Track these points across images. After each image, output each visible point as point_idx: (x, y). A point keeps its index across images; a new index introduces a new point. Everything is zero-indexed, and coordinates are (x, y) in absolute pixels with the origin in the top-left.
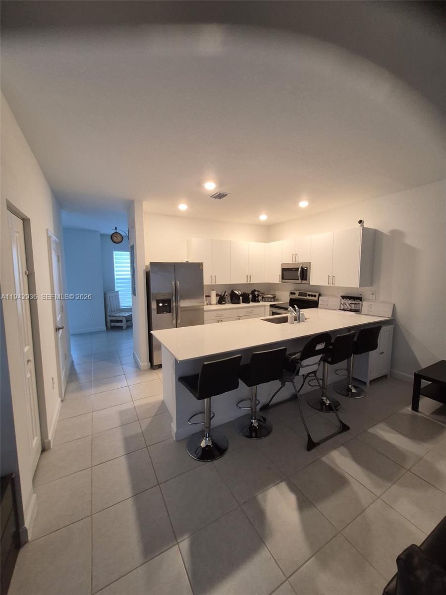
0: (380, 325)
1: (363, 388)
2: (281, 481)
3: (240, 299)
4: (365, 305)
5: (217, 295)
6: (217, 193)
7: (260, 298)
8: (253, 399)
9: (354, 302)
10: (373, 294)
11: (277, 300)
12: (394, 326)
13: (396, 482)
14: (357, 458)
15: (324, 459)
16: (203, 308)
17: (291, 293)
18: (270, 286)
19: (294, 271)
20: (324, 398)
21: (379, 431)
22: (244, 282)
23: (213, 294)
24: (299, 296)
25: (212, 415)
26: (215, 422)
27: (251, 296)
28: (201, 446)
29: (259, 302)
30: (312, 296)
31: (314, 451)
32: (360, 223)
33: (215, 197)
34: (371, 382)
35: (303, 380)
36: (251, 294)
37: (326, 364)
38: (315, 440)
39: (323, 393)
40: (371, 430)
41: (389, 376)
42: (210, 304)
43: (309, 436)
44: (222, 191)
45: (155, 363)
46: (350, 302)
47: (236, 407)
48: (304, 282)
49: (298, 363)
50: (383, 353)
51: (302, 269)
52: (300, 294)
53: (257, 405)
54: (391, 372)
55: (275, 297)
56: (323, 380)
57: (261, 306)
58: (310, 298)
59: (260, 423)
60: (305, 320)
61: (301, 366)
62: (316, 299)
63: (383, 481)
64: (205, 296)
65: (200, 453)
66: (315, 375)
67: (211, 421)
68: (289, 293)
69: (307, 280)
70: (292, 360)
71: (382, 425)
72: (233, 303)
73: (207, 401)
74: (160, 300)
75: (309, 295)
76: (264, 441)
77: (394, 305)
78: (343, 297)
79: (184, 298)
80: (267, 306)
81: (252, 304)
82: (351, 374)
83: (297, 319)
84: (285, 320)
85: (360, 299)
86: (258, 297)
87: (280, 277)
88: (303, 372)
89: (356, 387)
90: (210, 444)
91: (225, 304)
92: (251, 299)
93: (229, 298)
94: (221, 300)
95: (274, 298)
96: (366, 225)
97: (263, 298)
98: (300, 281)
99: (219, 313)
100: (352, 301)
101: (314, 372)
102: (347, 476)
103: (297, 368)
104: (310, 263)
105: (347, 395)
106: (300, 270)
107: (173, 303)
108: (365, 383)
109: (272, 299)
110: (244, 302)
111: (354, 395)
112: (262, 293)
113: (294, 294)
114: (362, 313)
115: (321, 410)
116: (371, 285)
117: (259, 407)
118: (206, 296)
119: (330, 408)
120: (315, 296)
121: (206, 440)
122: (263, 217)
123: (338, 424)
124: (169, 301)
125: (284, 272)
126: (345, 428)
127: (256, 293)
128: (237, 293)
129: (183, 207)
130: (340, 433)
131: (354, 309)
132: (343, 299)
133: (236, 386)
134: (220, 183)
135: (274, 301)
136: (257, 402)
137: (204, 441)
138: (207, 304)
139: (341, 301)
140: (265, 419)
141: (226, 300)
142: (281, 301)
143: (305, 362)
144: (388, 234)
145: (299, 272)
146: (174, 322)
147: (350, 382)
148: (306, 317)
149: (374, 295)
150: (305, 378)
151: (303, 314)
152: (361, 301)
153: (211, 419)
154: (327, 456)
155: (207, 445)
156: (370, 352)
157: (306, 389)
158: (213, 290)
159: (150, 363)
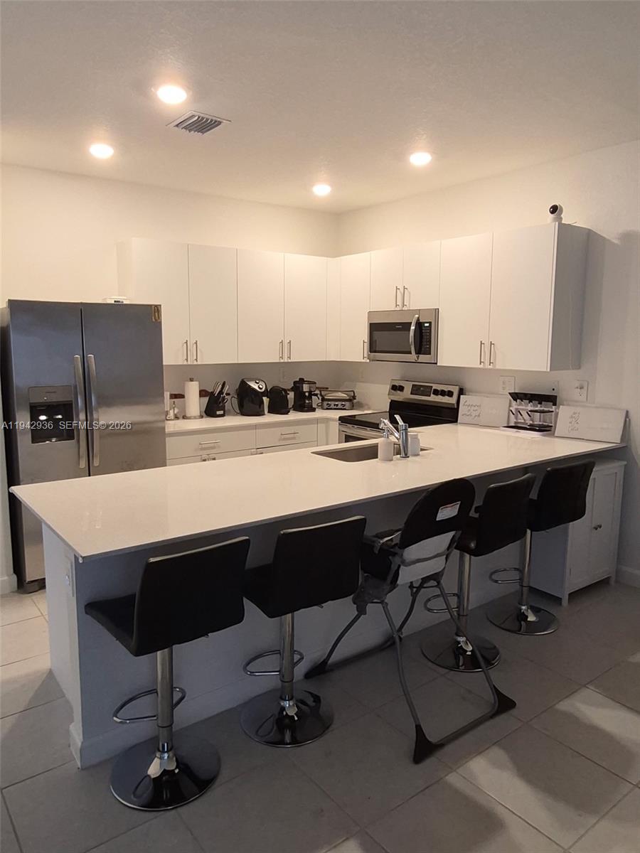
0: (592, 460)
1: (553, 610)
2: (347, 839)
3: (262, 402)
4: (564, 414)
5: (203, 393)
6: (193, 116)
7: (316, 401)
8: (286, 651)
9: (539, 408)
10: (582, 388)
11: (360, 406)
12: (625, 463)
13: (607, 813)
14: (528, 771)
15: (453, 779)
16: (164, 428)
17: (394, 388)
18: (341, 370)
19: (399, 329)
20: (462, 639)
21: (579, 705)
22: (275, 359)
23: (193, 390)
24: (411, 394)
25: (177, 697)
26: (186, 714)
27: (291, 395)
28: (149, 776)
29: (314, 410)
30: (443, 393)
31: (430, 762)
32: (552, 212)
33: (189, 128)
34: (573, 596)
35: (411, 598)
36: (292, 389)
37: (467, 556)
38: (433, 738)
39: (458, 629)
40: (564, 706)
41: (612, 582)
42: (184, 417)
43: (419, 729)
44: (207, 110)
45: (30, 575)
46: (530, 407)
47: (243, 673)
48: (423, 358)
49: (395, 554)
50: (600, 527)
51: (419, 325)
52: (416, 390)
53: (295, 664)
54: (618, 572)
55: (354, 397)
56: (459, 597)
57: (317, 421)
58: (439, 399)
59: (303, 707)
60: (421, 453)
61: (404, 563)
62: (453, 400)
63: (580, 815)
64: (167, 395)
65: (146, 792)
66: (439, 583)
67: (175, 710)
68: (388, 387)
69: (430, 354)
70: (381, 549)
71: (589, 693)
72: (244, 412)
73: (163, 660)
74: (41, 405)
75: (436, 392)
76: (312, 749)
77: (627, 412)
78: (516, 396)
79: (108, 401)
80: (333, 420)
81: (294, 416)
82: (526, 580)
83: (402, 451)
84: (371, 453)
85: (552, 399)
86: (310, 398)
87: (367, 346)
88: (408, 575)
89: (536, 611)
90: (172, 766)
91: (223, 416)
92: (291, 404)
93: (235, 401)
94: (214, 406)
95: (352, 401)
96: (567, 219)
97: (323, 400)
98: (413, 357)
99: (207, 440)
100: (534, 406)
101: (436, 577)
102: (500, 811)
103: (394, 568)
104: (437, 311)
105: (518, 631)
106: (413, 328)
107: (78, 416)
108: (558, 600)
109: (347, 404)
110: (273, 410)
111: (533, 628)
112: (321, 389)
113: (401, 389)
114: (556, 435)
115: (455, 667)
116: (578, 366)
117: (300, 671)
118: (174, 396)
119: (473, 663)
120: (450, 394)
121: (161, 758)
122: (322, 190)
123: (490, 697)
124: (67, 409)
125: (376, 334)
126: (504, 704)
127: (306, 388)
128: (255, 387)
129: (101, 151)
130: (493, 716)
131: (539, 426)
132: (515, 400)
133: (236, 617)
134: (199, 88)
135: (352, 408)
136: (297, 657)
137: (156, 762)
138: (176, 418)
139: (510, 406)
140: (317, 699)
141: (227, 406)
142: (369, 409)
143: (412, 552)
144: (616, 241)
145: (412, 333)
146: (83, 464)
147: (525, 597)
148: (422, 445)
149: (584, 391)
150: (417, 592)
151: (415, 437)
152: (555, 404)
153: (173, 706)
154: (460, 771)
155: (165, 770)
156: (571, 523)
157: (421, 619)
158: (191, 380)
159: (15, 577)
